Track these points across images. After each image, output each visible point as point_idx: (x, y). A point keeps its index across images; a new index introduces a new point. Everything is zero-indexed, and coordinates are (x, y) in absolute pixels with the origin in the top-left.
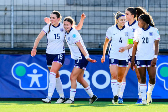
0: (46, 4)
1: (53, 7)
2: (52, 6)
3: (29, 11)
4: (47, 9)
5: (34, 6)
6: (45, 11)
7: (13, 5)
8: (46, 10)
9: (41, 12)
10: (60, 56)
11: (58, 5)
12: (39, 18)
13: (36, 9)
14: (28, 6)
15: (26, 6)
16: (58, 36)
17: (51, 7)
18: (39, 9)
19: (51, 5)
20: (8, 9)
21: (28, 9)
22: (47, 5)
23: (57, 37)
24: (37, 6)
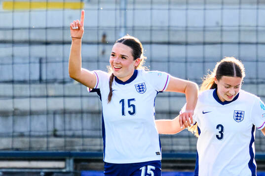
0: (220, 24)
1: (242, 33)
2: (239, 31)
3: (169, 43)
4: (225, 39)
5: (186, 29)
6: (219, 46)
7: (125, 27)
8: (222, 43)
9: (207, 47)
10: (146, 170)
11: (257, 26)
12: (201, 65)
13: (192, 38)
14: (169, 29)
15: (162, 29)
16: (129, 106)
17: (237, 34)
18: (201, 40)
19: (237, 28)
20: (109, 39)
21: (166, 39)
22: (224, 28)
23: (127, 109)
24: (195, 30)
